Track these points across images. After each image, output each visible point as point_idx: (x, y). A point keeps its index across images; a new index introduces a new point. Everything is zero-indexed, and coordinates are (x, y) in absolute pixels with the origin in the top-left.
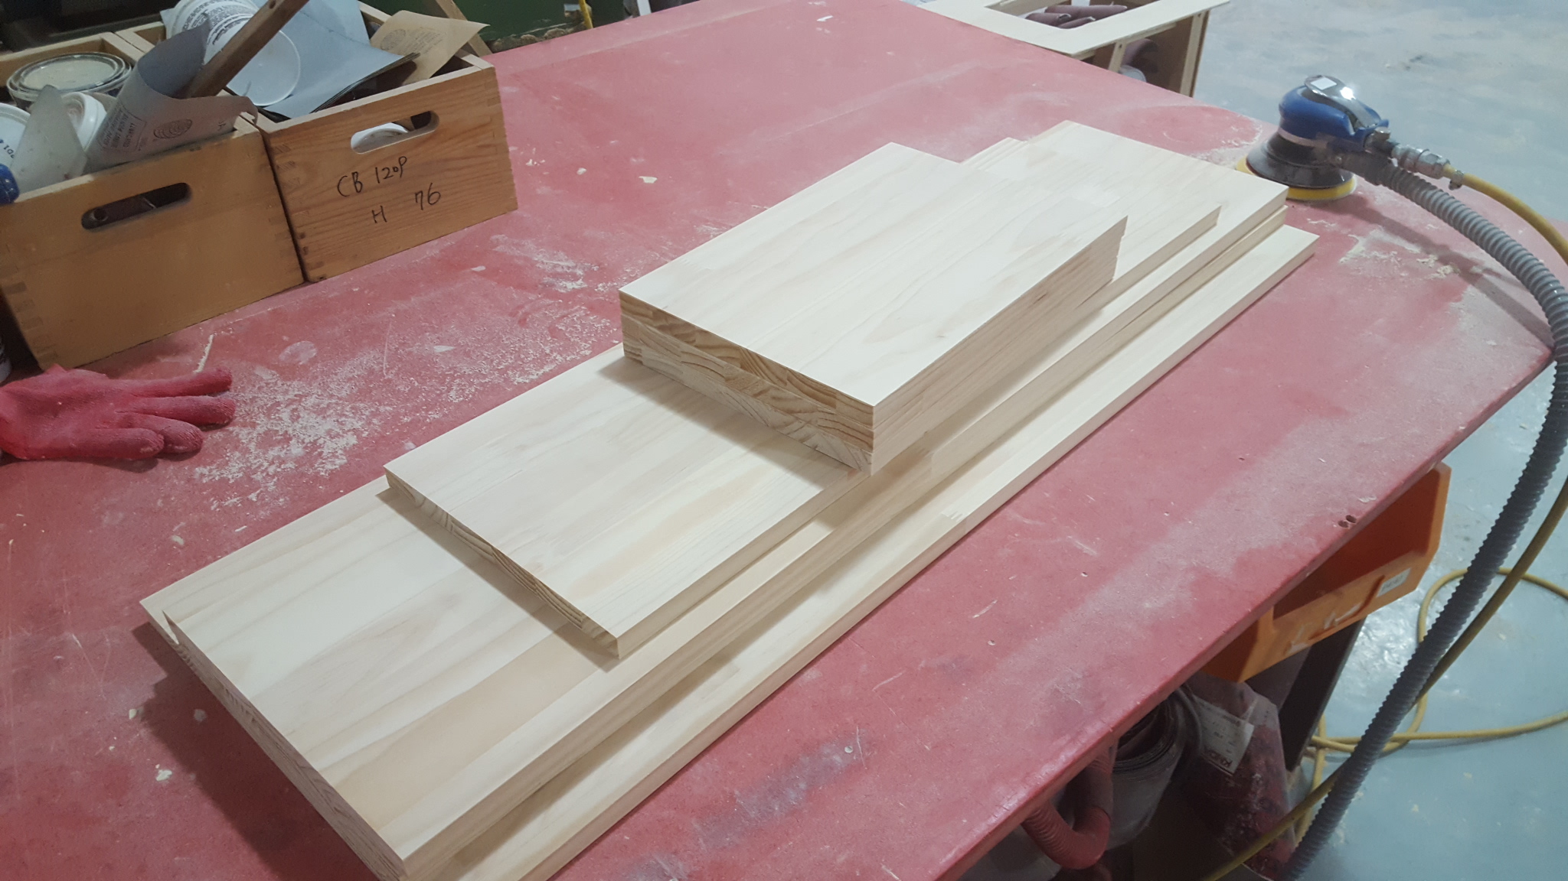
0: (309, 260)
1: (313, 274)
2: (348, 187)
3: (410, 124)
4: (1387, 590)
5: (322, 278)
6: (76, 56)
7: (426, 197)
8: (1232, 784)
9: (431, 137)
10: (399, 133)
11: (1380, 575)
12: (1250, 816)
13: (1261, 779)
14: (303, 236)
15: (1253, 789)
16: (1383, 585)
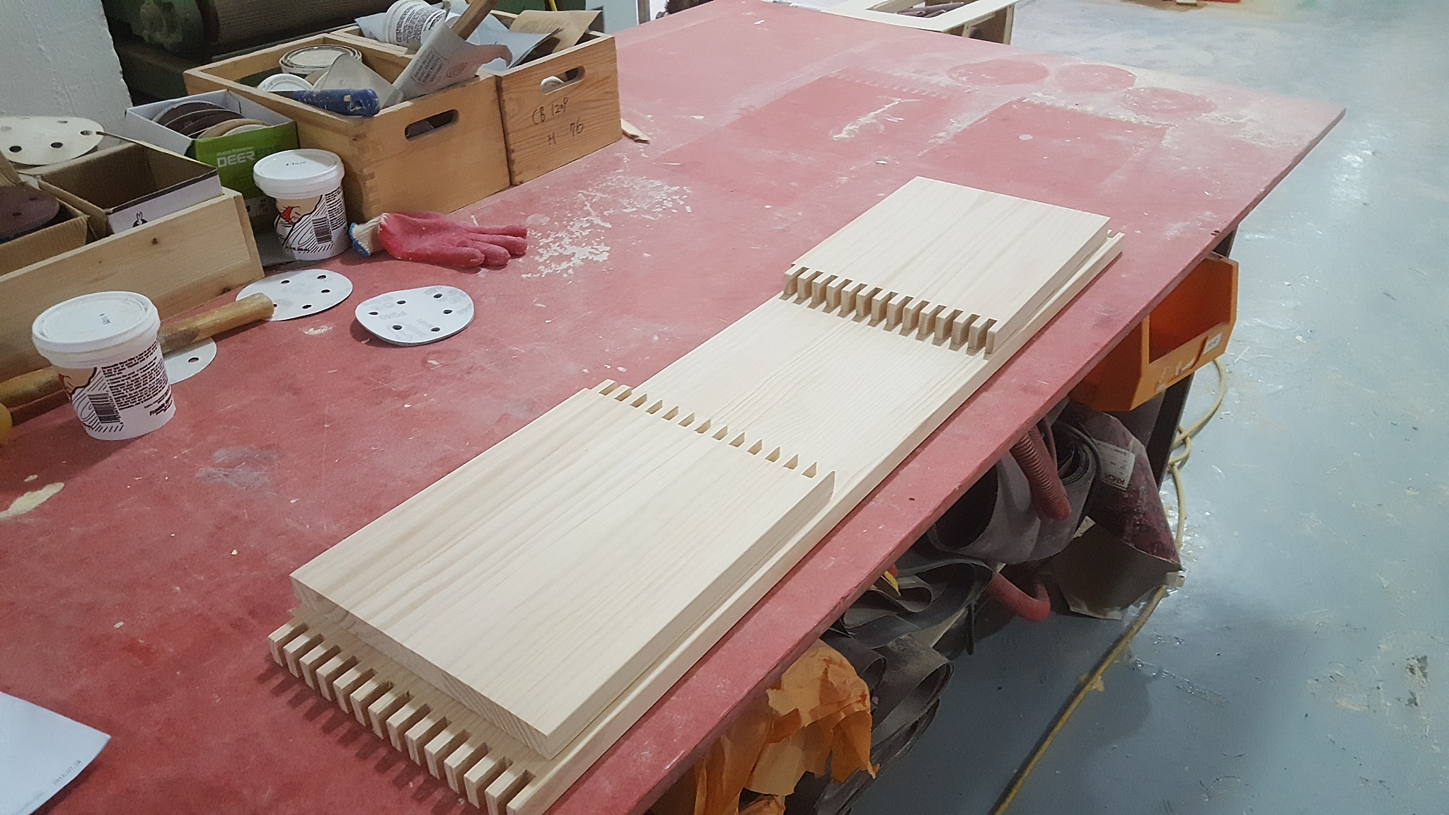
0: (516, 168)
1: (517, 179)
2: (537, 118)
3: (564, 77)
4: (1210, 348)
5: (521, 183)
6: (315, 48)
7: (576, 127)
8: (1126, 496)
9: (581, 85)
10: (559, 83)
11: (1204, 337)
12: (1142, 516)
13: (1145, 490)
14: (513, 151)
15: (1140, 496)
16: (1208, 343)
